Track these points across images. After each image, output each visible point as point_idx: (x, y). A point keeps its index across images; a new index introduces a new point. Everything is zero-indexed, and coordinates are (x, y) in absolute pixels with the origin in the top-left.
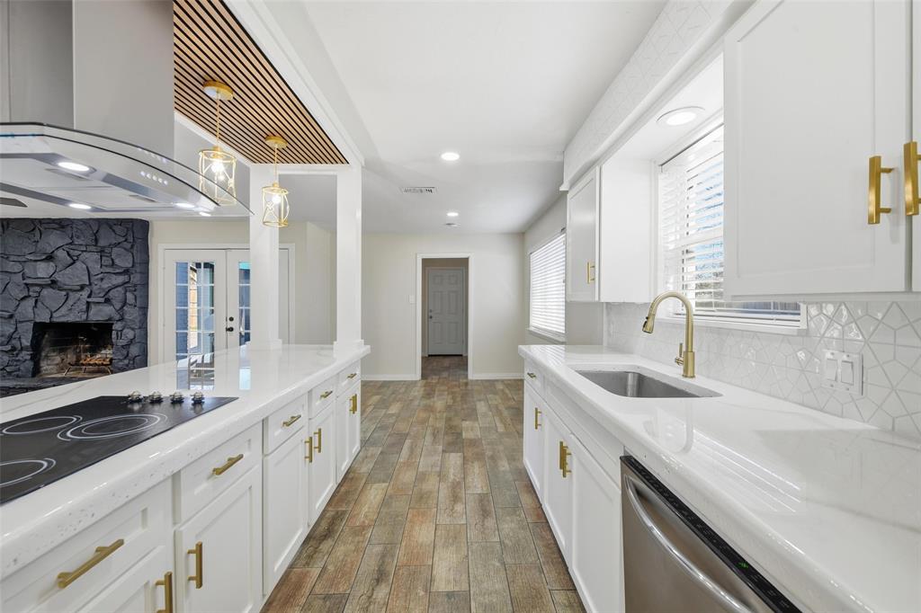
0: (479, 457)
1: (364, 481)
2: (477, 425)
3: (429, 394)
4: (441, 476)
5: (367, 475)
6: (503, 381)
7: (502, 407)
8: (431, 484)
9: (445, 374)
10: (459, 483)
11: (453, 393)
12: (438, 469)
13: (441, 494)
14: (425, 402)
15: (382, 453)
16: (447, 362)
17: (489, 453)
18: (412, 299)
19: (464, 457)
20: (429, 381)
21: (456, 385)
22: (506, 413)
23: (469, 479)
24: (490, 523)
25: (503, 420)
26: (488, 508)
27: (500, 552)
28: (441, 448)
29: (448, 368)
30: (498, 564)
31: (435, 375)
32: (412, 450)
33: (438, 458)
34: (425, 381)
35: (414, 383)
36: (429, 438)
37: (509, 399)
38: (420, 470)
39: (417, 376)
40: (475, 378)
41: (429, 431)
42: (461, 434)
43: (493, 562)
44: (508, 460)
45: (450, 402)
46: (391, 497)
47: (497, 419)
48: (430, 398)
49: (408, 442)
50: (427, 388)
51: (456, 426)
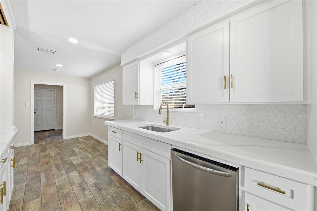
0: (86, 169)
2: (78, 157)
3: (44, 150)
4: (71, 183)
5: (22, 200)
6: (81, 138)
7: (86, 148)
8: (67, 189)
9: (49, 139)
10: (82, 183)
11: (58, 147)
12: (68, 181)
13: (75, 191)
14: (42, 154)
15: (26, 185)
16: (47, 134)
17: (89, 167)
18: (28, 104)
19: (79, 172)
20: (40, 144)
21: (58, 144)
22: (89, 150)
23: (86, 180)
24: (104, 192)
25: (90, 153)
26: (100, 187)
27: (113, 199)
28: (64, 172)
29: (49, 137)
30: (114, 205)
31: (43, 140)
32: (47, 178)
33: (65, 176)
34: (37, 145)
35: (31, 146)
36: (55, 170)
37: (88, 144)
38: (58, 184)
39: (32, 142)
40: (67, 139)
41: (53, 166)
42: (72, 163)
43: (112, 205)
44: (99, 166)
45: (59, 151)
46: (46, 203)
47: (86, 153)
48: (45, 152)
49: (42, 175)
50: (41, 147)
51: (67, 161)
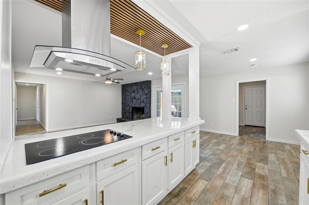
0: (264, 187)
1: (198, 177)
2: (266, 166)
3: (242, 143)
4: (237, 190)
5: (200, 174)
6: (290, 145)
7: (286, 160)
8: (229, 192)
9: (252, 135)
10: (246, 199)
11: (254, 145)
12: (236, 185)
13: (234, 201)
14: (238, 147)
15: (210, 166)
16: (255, 130)
17: (272, 187)
18: (234, 101)
19: (254, 184)
20: (242, 137)
21: (257, 142)
22: (289, 165)
23: (254, 199)
25: (287, 171)
28: (240, 173)
29: (254, 133)
31: (247, 135)
32: (225, 169)
33: (237, 179)
34: (240, 137)
35: (235, 137)
36: (235, 166)
37: (293, 157)
38: (226, 182)
39: (237, 134)
40: (270, 140)
41: (237, 162)
42: (255, 169)
44: (287, 197)
45: (252, 150)
46: (208, 190)
47: (282, 167)
48: (241, 146)
49: (223, 165)
50: (241, 141)
51: (252, 164)
